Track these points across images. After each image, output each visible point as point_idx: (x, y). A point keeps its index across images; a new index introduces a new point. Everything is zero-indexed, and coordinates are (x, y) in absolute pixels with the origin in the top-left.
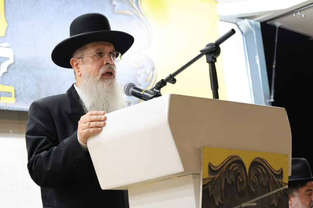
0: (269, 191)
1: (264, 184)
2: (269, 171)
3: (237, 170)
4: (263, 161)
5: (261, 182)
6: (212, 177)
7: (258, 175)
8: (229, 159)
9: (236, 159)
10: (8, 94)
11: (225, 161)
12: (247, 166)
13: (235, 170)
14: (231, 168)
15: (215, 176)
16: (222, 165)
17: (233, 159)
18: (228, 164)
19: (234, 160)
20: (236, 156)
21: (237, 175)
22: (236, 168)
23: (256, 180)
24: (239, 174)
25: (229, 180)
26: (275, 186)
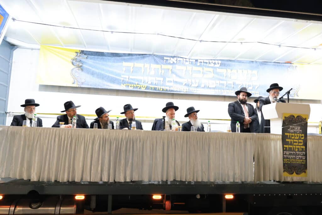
1: (300, 121)
4: (300, 116)
6: (285, 119)
7: (299, 119)
10: (257, 93)
12: (296, 117)
16: (288, 117)
21: (292, 119)
25: (290, 120)
26: (304, 121)
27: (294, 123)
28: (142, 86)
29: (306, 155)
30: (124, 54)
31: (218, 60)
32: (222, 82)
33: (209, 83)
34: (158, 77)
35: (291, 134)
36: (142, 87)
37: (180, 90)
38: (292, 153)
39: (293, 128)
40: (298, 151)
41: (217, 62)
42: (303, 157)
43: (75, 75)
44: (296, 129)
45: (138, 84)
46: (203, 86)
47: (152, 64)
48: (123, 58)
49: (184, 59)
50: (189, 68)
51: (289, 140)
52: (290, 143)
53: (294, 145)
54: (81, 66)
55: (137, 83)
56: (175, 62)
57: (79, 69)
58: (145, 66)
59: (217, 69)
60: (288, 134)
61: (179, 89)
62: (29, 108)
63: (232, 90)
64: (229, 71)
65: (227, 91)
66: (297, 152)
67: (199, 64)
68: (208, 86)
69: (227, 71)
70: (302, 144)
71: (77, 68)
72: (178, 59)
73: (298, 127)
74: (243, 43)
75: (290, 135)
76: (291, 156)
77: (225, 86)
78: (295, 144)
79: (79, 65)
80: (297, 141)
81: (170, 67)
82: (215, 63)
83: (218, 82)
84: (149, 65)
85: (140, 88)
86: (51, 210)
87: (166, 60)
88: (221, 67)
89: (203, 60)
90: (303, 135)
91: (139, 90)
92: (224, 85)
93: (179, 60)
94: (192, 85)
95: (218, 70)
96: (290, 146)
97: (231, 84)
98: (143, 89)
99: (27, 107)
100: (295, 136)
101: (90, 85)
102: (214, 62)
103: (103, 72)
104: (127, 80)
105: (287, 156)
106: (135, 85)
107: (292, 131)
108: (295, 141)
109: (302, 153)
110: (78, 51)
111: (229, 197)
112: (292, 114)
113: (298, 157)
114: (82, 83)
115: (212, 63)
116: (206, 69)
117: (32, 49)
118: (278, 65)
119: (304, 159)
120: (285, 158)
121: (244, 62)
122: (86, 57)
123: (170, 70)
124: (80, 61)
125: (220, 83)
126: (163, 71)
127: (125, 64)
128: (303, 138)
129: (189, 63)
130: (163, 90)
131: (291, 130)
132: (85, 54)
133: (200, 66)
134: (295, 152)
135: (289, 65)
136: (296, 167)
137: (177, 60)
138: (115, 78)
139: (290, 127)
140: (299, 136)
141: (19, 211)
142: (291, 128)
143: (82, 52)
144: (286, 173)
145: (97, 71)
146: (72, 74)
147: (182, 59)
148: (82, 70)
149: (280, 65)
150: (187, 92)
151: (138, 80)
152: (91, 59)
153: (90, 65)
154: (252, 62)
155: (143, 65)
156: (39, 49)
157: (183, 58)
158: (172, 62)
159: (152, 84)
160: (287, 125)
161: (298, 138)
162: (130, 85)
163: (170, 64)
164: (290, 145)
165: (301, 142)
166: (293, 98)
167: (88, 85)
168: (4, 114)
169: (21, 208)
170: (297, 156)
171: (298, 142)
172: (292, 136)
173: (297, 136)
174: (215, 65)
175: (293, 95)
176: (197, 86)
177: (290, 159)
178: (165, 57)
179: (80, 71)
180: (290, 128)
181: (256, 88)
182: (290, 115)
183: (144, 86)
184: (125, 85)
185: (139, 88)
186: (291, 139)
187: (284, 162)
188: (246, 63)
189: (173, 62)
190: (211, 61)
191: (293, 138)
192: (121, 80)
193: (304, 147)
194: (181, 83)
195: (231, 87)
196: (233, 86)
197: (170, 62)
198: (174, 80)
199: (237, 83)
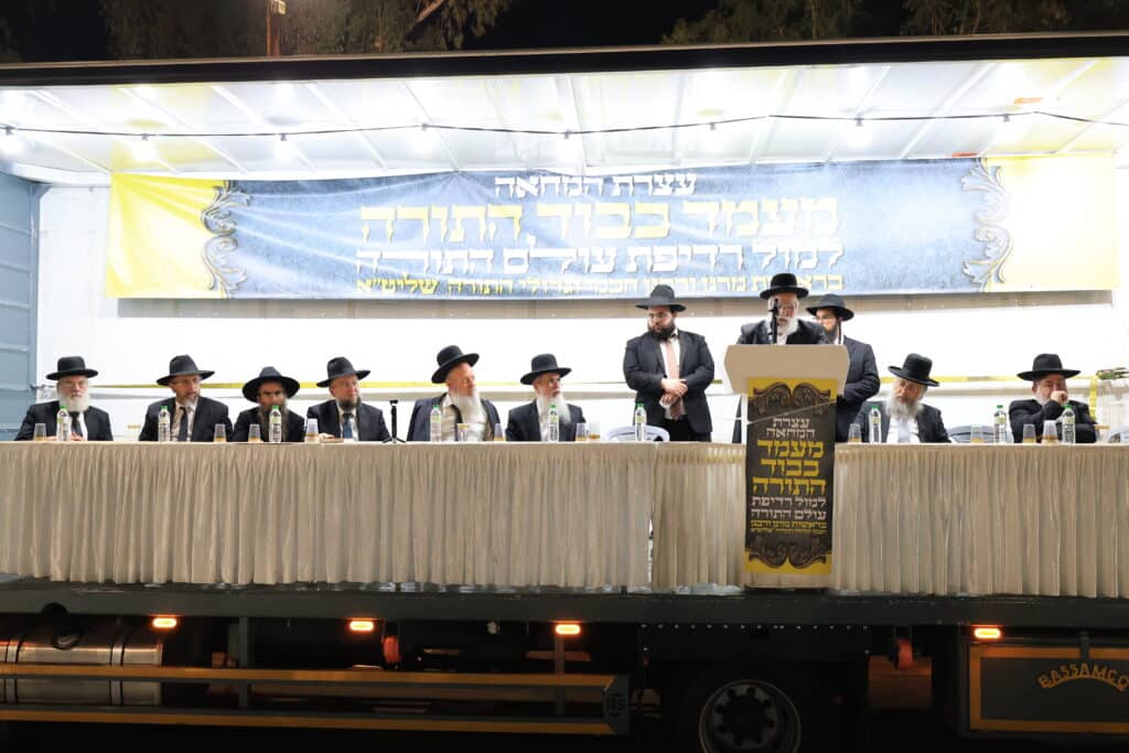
1: (809, 400)
2: (815, 391)
3: (781, 392)
4: (809, 385)
5: (806, 399)
6: (757, 396)
7: (803, 395)
8: (774, 384)
9: (781, 384)
10: (836, 282)
11: (770, 386)
12: (792, 389)
13: (779, 391)
14: (775, 390)
16: (766, 389)
18: (772, 388)
19: (778, 385)
22: (781, 390)
23: (800, 398)
24: (783, 394)
25: (773, 398)
26: (822, 401)
27: (786, 408)
28: (421, 282)
29: (829, 507)
30: (361, 179)
31: (686, 171)
32: (699, 250)
33: (653, 257)
34: (478, 249)
35: (777, 443)
36: (424, 285)
37: (552, 288)
38: (779, 502)
39: (786, 425)
40: (802, 494)
41: (680, 178)
42: (820, 513)
43: (215, 261)
44: (796, 425)
45: (408, 278)
46: (632, 267)
47: (454, 207)
48: (361, 192)
49: (566, 180)
50: (583, 209)
51: (773, 463)
52: (773, 469)
53: (789, 477)
54: (233, 231)
55: (405, 274)
56: (534, 191)
57: (226, 242)
58: (434, 215)
59: (685, 202)
60: (769, 444)
61: (549, 285)
62: (68, 382)
63: (738, 275)
64: (729, 206)
65: (720, 279)
66: (797, 499)
67: (617, 191)
68: (652, 267)
69: (721, 208)
70: (815, 473)
71: (221, 240)
72: (545, 180)
73: (803, 421)
74: (717, 126)
75: (773, 448)
76: (776, 511)
77: (713, 261)
78: (789, 473)
79: (224, 227)
80: (798, 463)
81: (515, 210)
82: (675, 185)
83: (685, 250)
84: (446, 210)
85: (418, 290)
86: (104, 655)
87: (501, 186)
88: (696, 196)
89: (631, 178)
90: (820, 445)
91: (412, 296)
92: (709, 262)
93: (546, 185)
94: (595, 268)
95: (689, 208)
96: (774, 481)
97: (735, 254)
98: (427, 294)
99: (64, 379)
100: (792, 449)
101: (264, 291)
102: (669, 178)
103: (297, 247)
104: (374, 265)
105: (763, 511)
106: (400, 282)
107: (782, 433)
108: (790, 463)
109: (815, 500)
110: (222, 185)
111: (568, 629)
112: (779, 381)
113: (799, 515)
114: (237, 284)
115: (664, 183)
116: (642, 208)
117: (91, 188)
118: (920, 170)
119: (820, 521)
120: (755, 517)
121: (786, 168)
122: (248, 201)
123: (516, 220)
124: (230, 213)
125: (695, 253)
126: (493, 228)
127: (368, 212)
128: (819, 455)
129: (583, 191)
130: (492, 291)
131: (778, 431)
132: (243, 191)
133: (622, 197)
134: (790, 499)
135: (968, 164)
136: (792, 544)
137: (538, 185)
138: (337, 262)
139: (775, 420)
140: (807, 449)
141: (30, 655)
142: (778, 423)
143: (233, 185)
144: (757, 563)
145: (281, 243)
146: (207, 260)
147: (556, 180)
148: (235, 242)
149: (929, 170)
150: (574, 293)
151: (409, 264)
152: (262, 203)
153: (259, 226)
154: (819, 165)
155: (426, 210)
156: (108, 187)
157: (560, 175)
158: (521, 194)
159: (454, 274)
160: (765, 415)
161: (802, 454)
162: (385, 282)
163: (514, 200)
164: (774, 476)
165: (812, 468)
166: (981, 290)
167: (256, 290)
168: (27, 391)
169: (34, 649)
170: (797, 512)
171: (803, 466)
172: (784, 449)
173: (800, 448)
174: (677, 190)
175: (982, 277)
176: (611, 270)
177: (772, 520)
178: (500, 177)
179: (231, 247)
180: (775, 425)
181: (832, 260)
182: (773, 382)
183: (428, 283)
184: (369, 282)
185: (415, 290)
186: (778, 457)
187: (753, 530)
188: (793, 172)
189: (527, 193)
190: (658, 179)
191: (783, 454)
192: (355, 268)
193: (823, 483)
194: (553, 265)
195: (735, 265)
196: (740, 260)
197: (515, 193)
198: (532, 255)
199: (755, 250)
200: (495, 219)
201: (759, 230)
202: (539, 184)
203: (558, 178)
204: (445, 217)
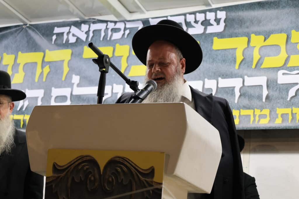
0: (131, 190)
1: (124, 183)
2: (133, 169)
3: (87, 169)
4: (125, 160)
5: (120, 181)
6: (56, 175)
8: (79, 158)
9: (88, 158)
11: (73, 160)
13: (85, 169)
14: (80, 167)
15: (59, 175)
16: (69, 164)
17: (83, 158)
18: (77, 163)
19: (85, 160)
20: (87, 156)
22: (87, 167)
23: (113, 179)
24: (90, 173)
31: (215, 10)
41: (211, 16)
49: (111, 26)
56: (84, 37)
59: (215, 39)
63: (262, 108)
64: (257, 41)
69: (249, 42)
72: (94, 27)
77: (237, 94)
81: (66, 54)
82: (206, 23)
84: (13, 56)
87: (57, 34)
92: (233, 93)
93: (94, 31)
95: (219, 44)
97: (260, 86)
102: (201, 17)
112: (85, 154)
115: (196, 22)
123: (66, 63)
125: (220, 86)
126: (46, 70)
129: (124, 34)
147: (103, 26)
157: (106, 22)
158: (72, 40)
163: (67, 45)
174: (209, 28)
178: (57, 27)
190: (190, 18)
195: (260, 97)
196: (265, 92)
197: (68, 40)
198: (74, 93)
199: (280, 82)
200: (49, 63)
201: (287, 60)
202: (89, 30)
203: (105, 24)
204: (12, 63)
